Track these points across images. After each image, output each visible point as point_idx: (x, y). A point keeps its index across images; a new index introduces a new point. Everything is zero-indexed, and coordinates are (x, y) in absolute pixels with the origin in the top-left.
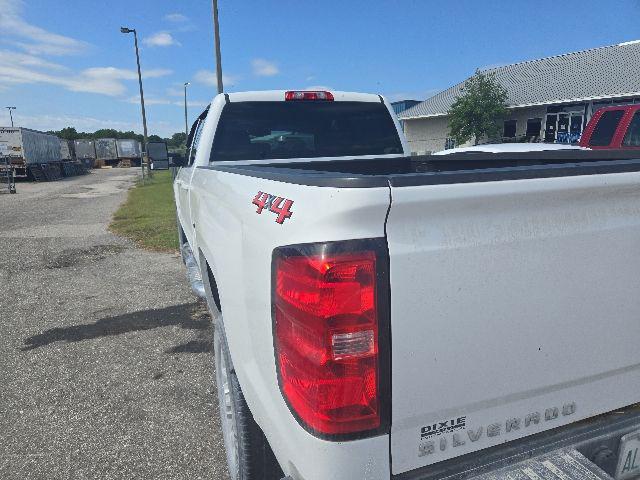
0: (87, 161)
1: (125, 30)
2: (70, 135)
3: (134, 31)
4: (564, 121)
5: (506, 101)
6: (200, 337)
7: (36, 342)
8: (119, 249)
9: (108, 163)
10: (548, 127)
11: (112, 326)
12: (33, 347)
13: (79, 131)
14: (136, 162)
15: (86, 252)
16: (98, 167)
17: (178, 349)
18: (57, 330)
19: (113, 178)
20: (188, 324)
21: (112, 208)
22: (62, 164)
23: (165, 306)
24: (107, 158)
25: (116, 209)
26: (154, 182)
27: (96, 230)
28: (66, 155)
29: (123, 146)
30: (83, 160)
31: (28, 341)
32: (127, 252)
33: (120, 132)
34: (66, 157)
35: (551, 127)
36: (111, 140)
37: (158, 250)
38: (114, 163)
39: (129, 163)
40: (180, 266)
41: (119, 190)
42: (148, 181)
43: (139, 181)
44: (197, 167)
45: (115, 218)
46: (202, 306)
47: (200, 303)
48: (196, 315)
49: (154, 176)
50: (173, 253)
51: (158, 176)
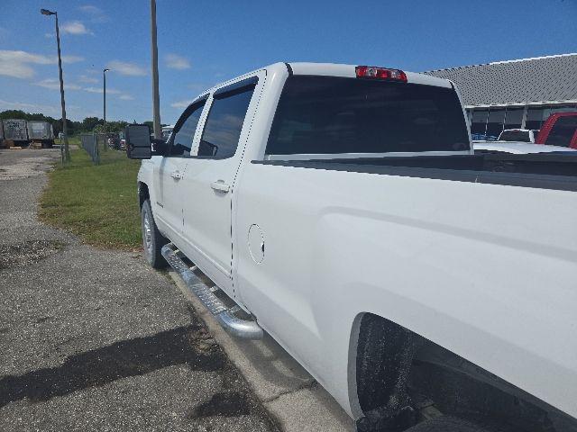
3: (56, 13)
6: (224, 385)
8: (60, 246)
9: (17, 144)
14: (48, 144)
15: (16, 250)
16: (6, 147)
17: (204, 411)
19: (27, 160)
21: (34, 193)
23: (152, 332)
24: (17, 139)
25: (39, 194)
26: (75, 165)
29: (34, 128)
32: (72, 251)
33: (28, 114)
36: (21, 121)
37: (110, 248)
38: (24, 144)
39: (40, 145)
40: (148, 270)
41: (37, 173)
42: (67, 165)
43: (55, 164)
44: (254, 162)
45: (43, 206)
46: (203, 330)
47: (197, 325)
48: (202, 346)
49: (72, 158)
50: (131, 251)
51: (76, 158)
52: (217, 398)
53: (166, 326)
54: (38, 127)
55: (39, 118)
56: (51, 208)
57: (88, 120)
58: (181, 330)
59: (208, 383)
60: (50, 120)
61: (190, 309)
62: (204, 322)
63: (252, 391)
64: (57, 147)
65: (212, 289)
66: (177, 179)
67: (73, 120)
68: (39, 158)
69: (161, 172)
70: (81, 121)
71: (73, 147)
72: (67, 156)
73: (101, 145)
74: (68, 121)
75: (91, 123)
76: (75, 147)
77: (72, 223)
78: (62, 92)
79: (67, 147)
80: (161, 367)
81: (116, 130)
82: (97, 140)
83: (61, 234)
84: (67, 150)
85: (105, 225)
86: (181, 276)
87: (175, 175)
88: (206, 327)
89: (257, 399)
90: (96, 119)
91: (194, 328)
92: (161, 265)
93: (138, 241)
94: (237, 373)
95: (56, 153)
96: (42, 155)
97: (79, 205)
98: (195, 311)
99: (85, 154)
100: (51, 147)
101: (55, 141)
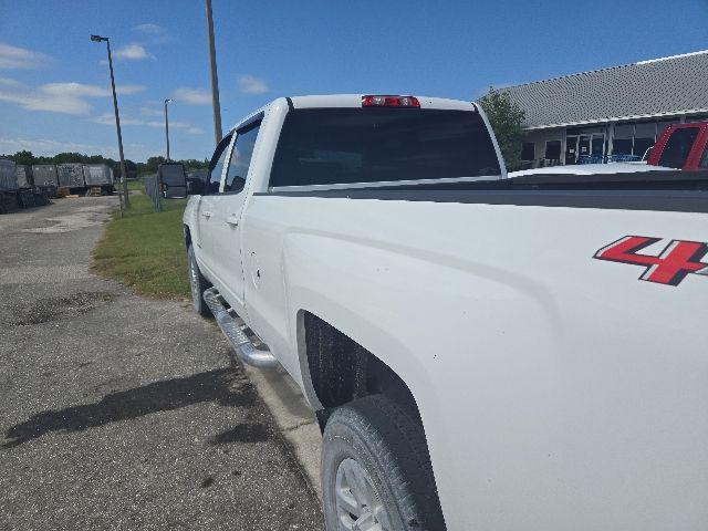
0: (49, 190)
1: (97, 38)
2: (26, 159)
3: (107, 39)
4: (584, 143)
5: (524, 123)
6: (249, 417)
7: (23, 433)
8: (109, 297)
9: (73, 191)
10: (568, 149)
11: (124, 405)
12: (18, 443)
13: (36, 155)
14: (108, 190)
15: (68, 302)
16: (61, 196)
17: (224, 438)
18: (49, 414)
19: (82, 209)
20: (228, 400)
22: (19, 192)
24: (73, 186)
25: (94, 246)
26: (135, 213)
27: (74, 273)
28: (22, 183)
29: (92, 173)
30: (43, 188)
31: (11, 432)
32: (121, 302)
33: (86, 156)
34: (22, 185)
35: (572, 151)
36: (77, 165)
37: (161, 297)
38: (81, 191)
39: (99, 192)
40: (195, 318)
41: (93, 224)
42: (126, 213)
43: (114, 212)
44: (255, 194)
45: (97, 258)
46: (239, 372)
47: (235, 367)
48: (235, 385)
49: (133, 205)
50: (182, 301)
51: (137, 206)
52: (240, 428)
54: (96, 172)
55: (97, 160)
56: (104, 260)
57: (153, 161)
59: (233, 416)
60: (110, 163)
61: (231, 353)
62: (242, 365)
63: (274, 422)
64: (117, 194)
66: (208, 217)
68: (97, 207)
69: (198, 212)
70: (146, 162)
71: (134, 192)
72: (128, 204)
74: (130, 162)
75: (156, 164)
76: (138, 192)
79: (126, 193)
83: (112, 286)
84: (127, 198)
88: (243, 370)
89: (278, 429)
91: (231, 370)
94: (264, 407)
95: (114, 200)
96: (101, 203)
97: (134, 256)
98: (236, 355)
99: (148, 200)
100: (111, 194)
101: (116, 187)
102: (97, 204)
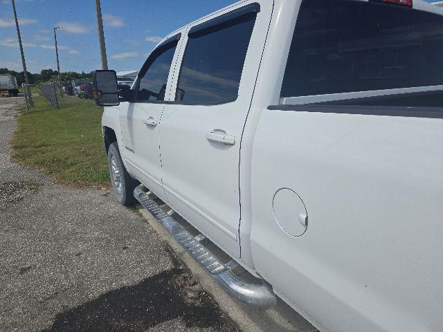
14: (14, 93)
26: (37, 110)
39: (7, 94)
41: (7, 118)
42: (32, 110)
43: (22, 110)
44: (270, 108)
45: (15, 148)
46: (186, 274)
47: (179, 269)
48: (190, 295)
49: (35, 104)
50: (99, 189)
51: (38, 104)
53: (150, 272)
54: (5, 79)
55: (4, 72)
56: (22, 150)
57: (44, 72)
58: (164, 275)
60: (13, 73)
61: (168, 249)
62: (185, 264)
64: (22, 96)
65: (198, 239)
66: (152, 126)
67: (32, 73)
68: (8, 105)
69: (130, 118)
70: (39, 73)
71: (35, 95)
72: (31, 102)
73: (58, 92)
74: (29, 73)
75: (47, 75)
76: (37, 94)
77: (42, 164)
78: (22, 49)
79: (30, 95)
80: (154, 324)
81: (69, 79)
82: (55, 88)
84: (30, 98)
85: (72, 164)
86: (162, 223)
87: (150, 122)
88: (188, 271)
90: (50, 70)
91: (176, 271)
92: (131, 203)
93: (106, 179)
95: (21, 100)
96: (11, 102)
97: (46, 146)
98: (173, 252)
99: (45, 100)
100: (16, 95)
101: (20, 90)
102: (7, 103)
